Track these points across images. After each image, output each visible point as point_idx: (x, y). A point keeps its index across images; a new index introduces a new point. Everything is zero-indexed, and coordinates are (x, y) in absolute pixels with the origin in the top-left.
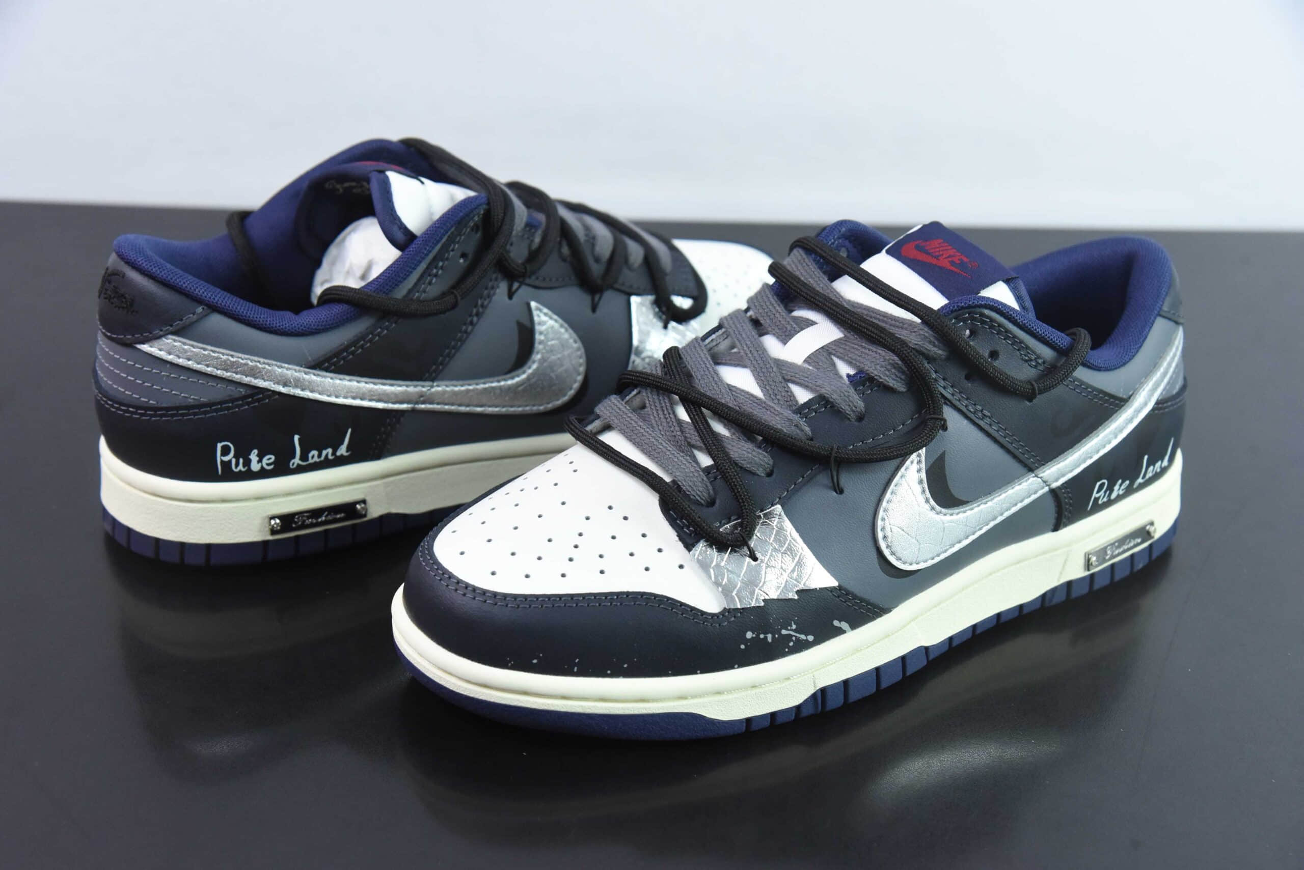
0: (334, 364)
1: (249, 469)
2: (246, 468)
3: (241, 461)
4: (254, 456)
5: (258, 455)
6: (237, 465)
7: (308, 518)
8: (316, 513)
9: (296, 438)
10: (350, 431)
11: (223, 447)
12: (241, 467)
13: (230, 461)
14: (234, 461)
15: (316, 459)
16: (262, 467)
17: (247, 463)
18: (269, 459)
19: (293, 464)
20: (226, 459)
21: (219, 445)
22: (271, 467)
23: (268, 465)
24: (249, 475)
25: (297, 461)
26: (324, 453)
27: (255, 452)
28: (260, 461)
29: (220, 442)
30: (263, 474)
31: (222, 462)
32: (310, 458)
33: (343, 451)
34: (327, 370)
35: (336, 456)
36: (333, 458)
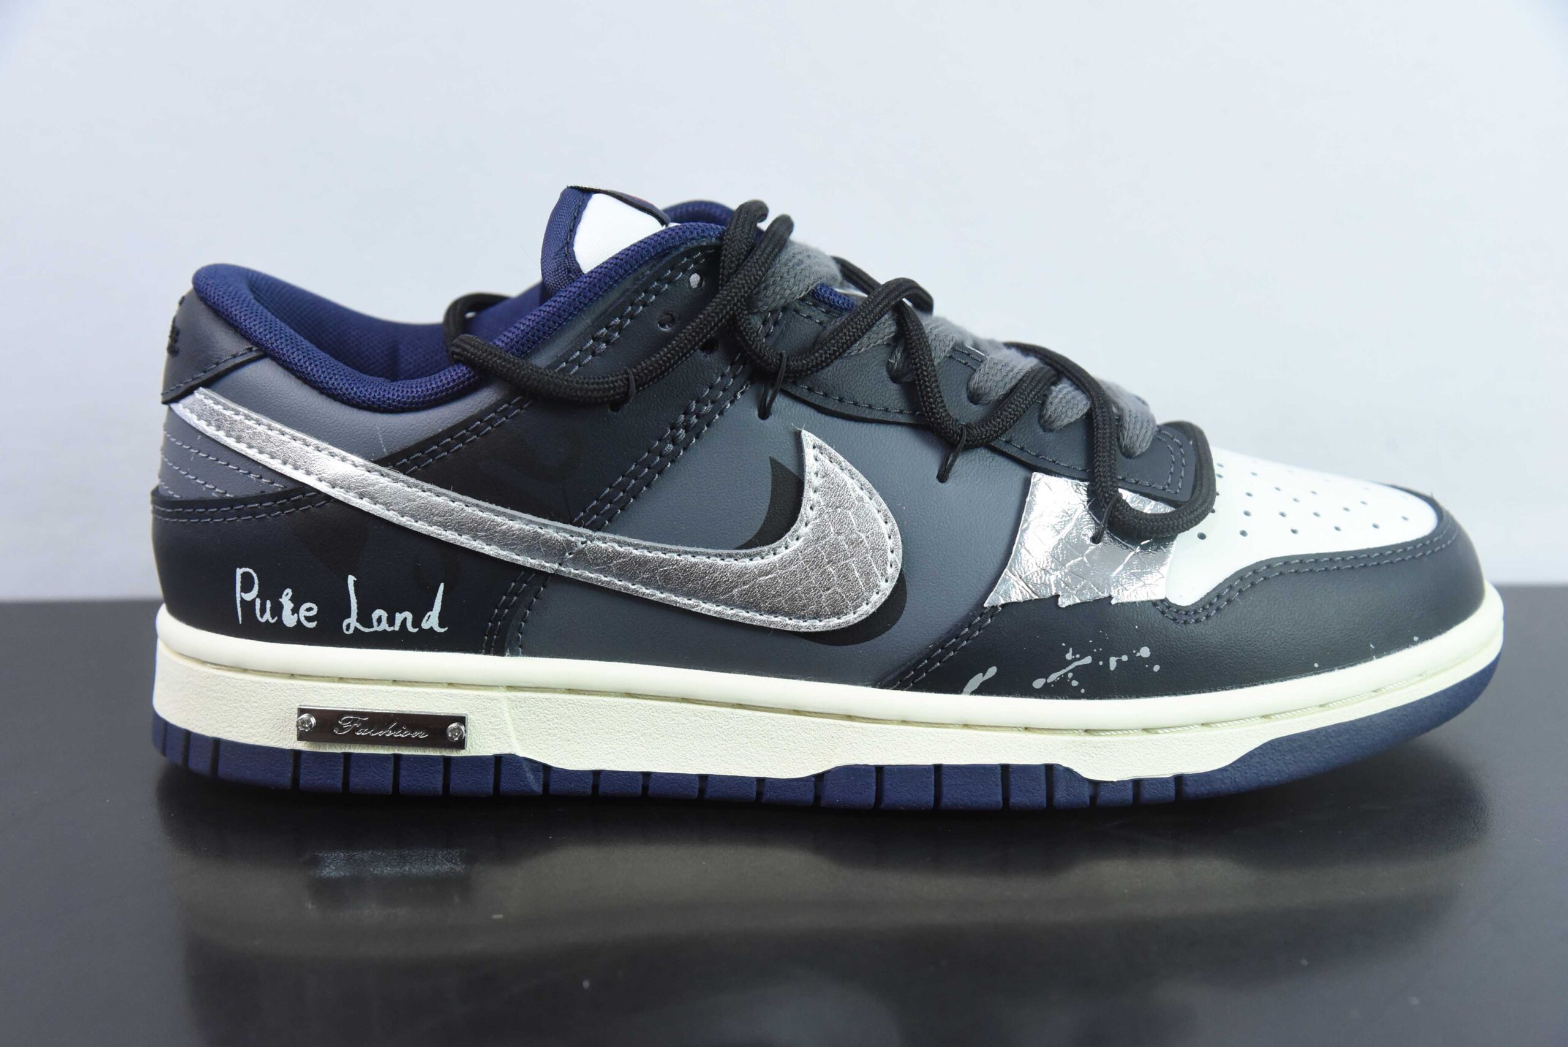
0: (416, 462)
1: (280, 621)
2: (276, 619)
3: (268, 604)
4: (286, 600)
5: (292, 599)
6: (263, 611)
7: (364, 725)
8: (379, 720)
9: (351, 579)
10: (442, 586)
11: (244, 575)
12: (267, 616)
13: (254, 601)
14: (258, 602)
15: (385, 626)
16: (299, 621)
17: (277, 610)
18: (309, 609)
19: (348, 626)
20: (248, 597)
21: (239, 572)
22: (312, 625)
23: (308, 619)
24: (277, 633)
25: (352, 622)
26: (399, 617)
27: (289, 591)
28: (295, 611)
29: (241, 568)
30: (298, 635)
31: (242, 600)
32: (375, 623)
33: (432, 621)
34: (403, 470)
35: (421, 629)
36: (416, 630)
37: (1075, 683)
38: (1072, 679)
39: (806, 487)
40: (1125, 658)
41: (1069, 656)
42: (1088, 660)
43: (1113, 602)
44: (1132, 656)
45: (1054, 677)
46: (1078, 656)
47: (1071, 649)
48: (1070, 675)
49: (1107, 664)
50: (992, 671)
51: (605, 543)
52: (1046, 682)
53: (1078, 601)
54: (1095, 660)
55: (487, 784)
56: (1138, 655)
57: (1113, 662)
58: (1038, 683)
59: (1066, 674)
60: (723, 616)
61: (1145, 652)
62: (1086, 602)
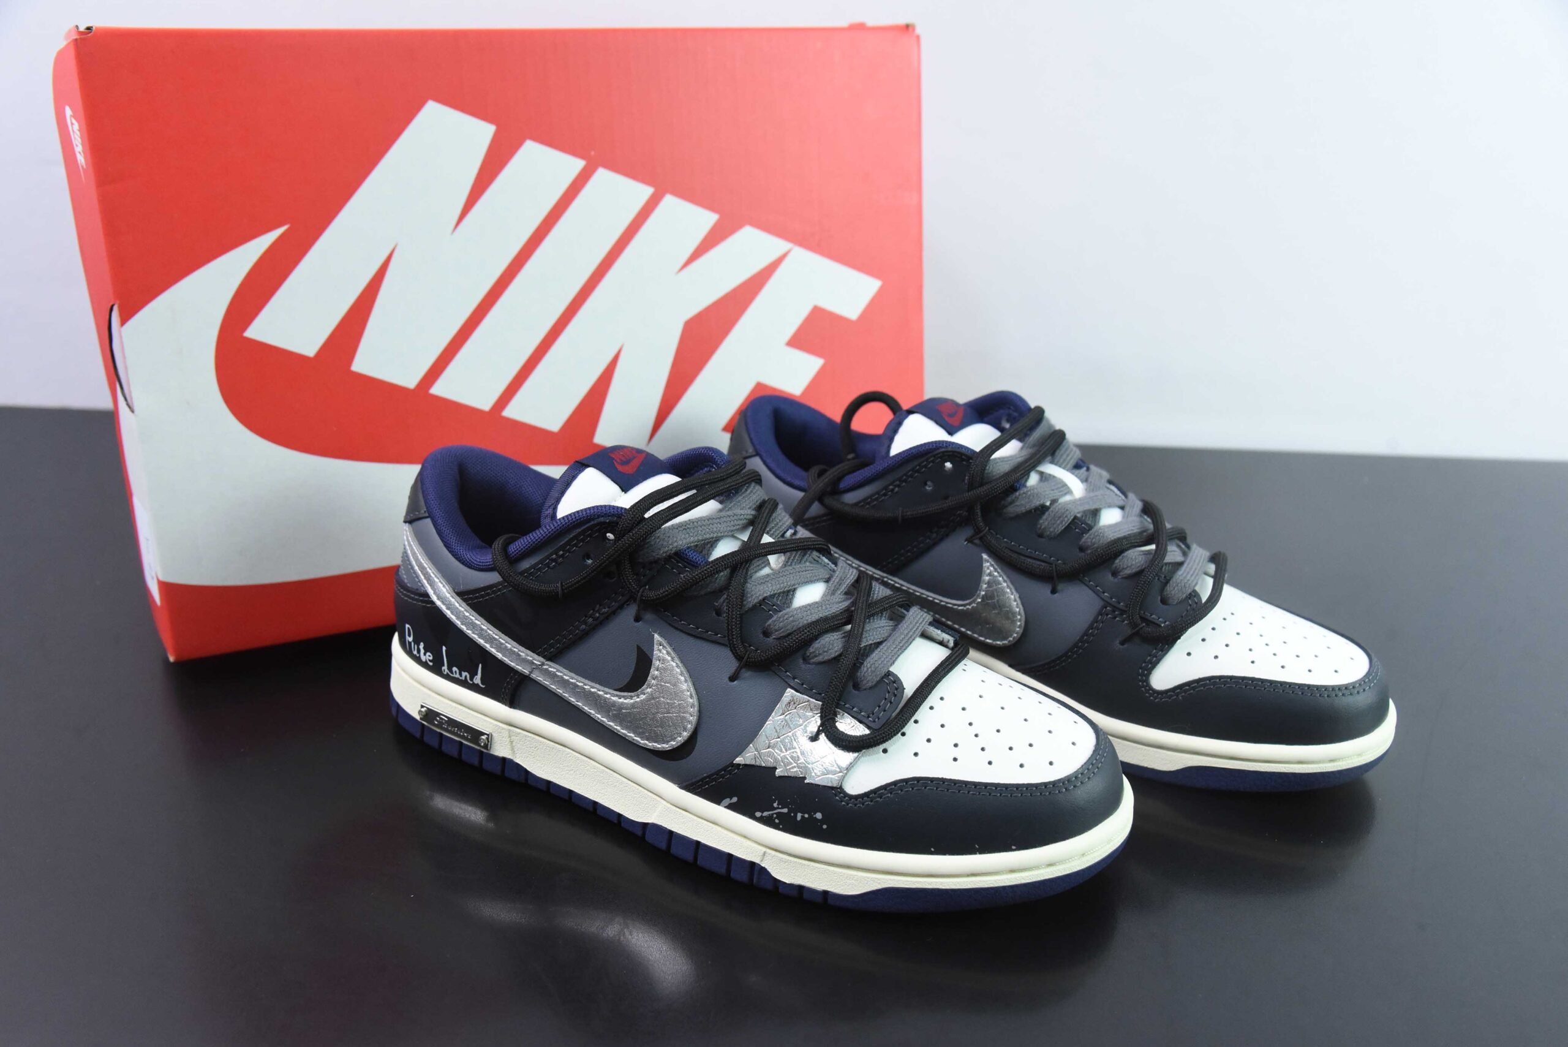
1: (420, 656)
2: (419, 654)
3: (416, 646)
4: (422, 648)
5: (424, 648)
6: (414, 649)
7: (446, 722)
9: (444, 648)
10: (480, 665)
11: (409, 629)
12: (417, 652)
13: (411, 643)
14: (413, 644)
15: (458, 675)
16: (426, 660)
17: (419, 650)
18: (430, 656)
19: (442, 669)
21: (407, 626)
22: (432, 664)
23: (430, 660)
24: (418, 660)
25: (445, 668)
26: (464, 673)
27: (423, 644)
28: (425, 654)
29: (407, 623)
30: (424, 665)
31: (408, 640)
32: (454, 672)
33: (477, 679)
34: (464, 602)
35: (473, 683)
36: (471, 682)
37: (777, 821)
38: (776, 818)
39: (653, 666)
40: (806, 816)
41: (775, 805)
42: (785, 810)
43: (806, 781)
44: (811, 816)
45: (766, 814)
46: (780, 806)
47: (777, 802)
48: (775, 816)
49: (796, 816)
50: (735, 799)
51: (553, 667)
52: (762, 816)
53: (786, 775)
54: (789, 812)
55: (497, 770)
56: (814, 816)
57: (799, 816)
58: (758, 814)
59: (773, 814)
60: (604, 724)
61: (819, 816)
62: (791, 777)
